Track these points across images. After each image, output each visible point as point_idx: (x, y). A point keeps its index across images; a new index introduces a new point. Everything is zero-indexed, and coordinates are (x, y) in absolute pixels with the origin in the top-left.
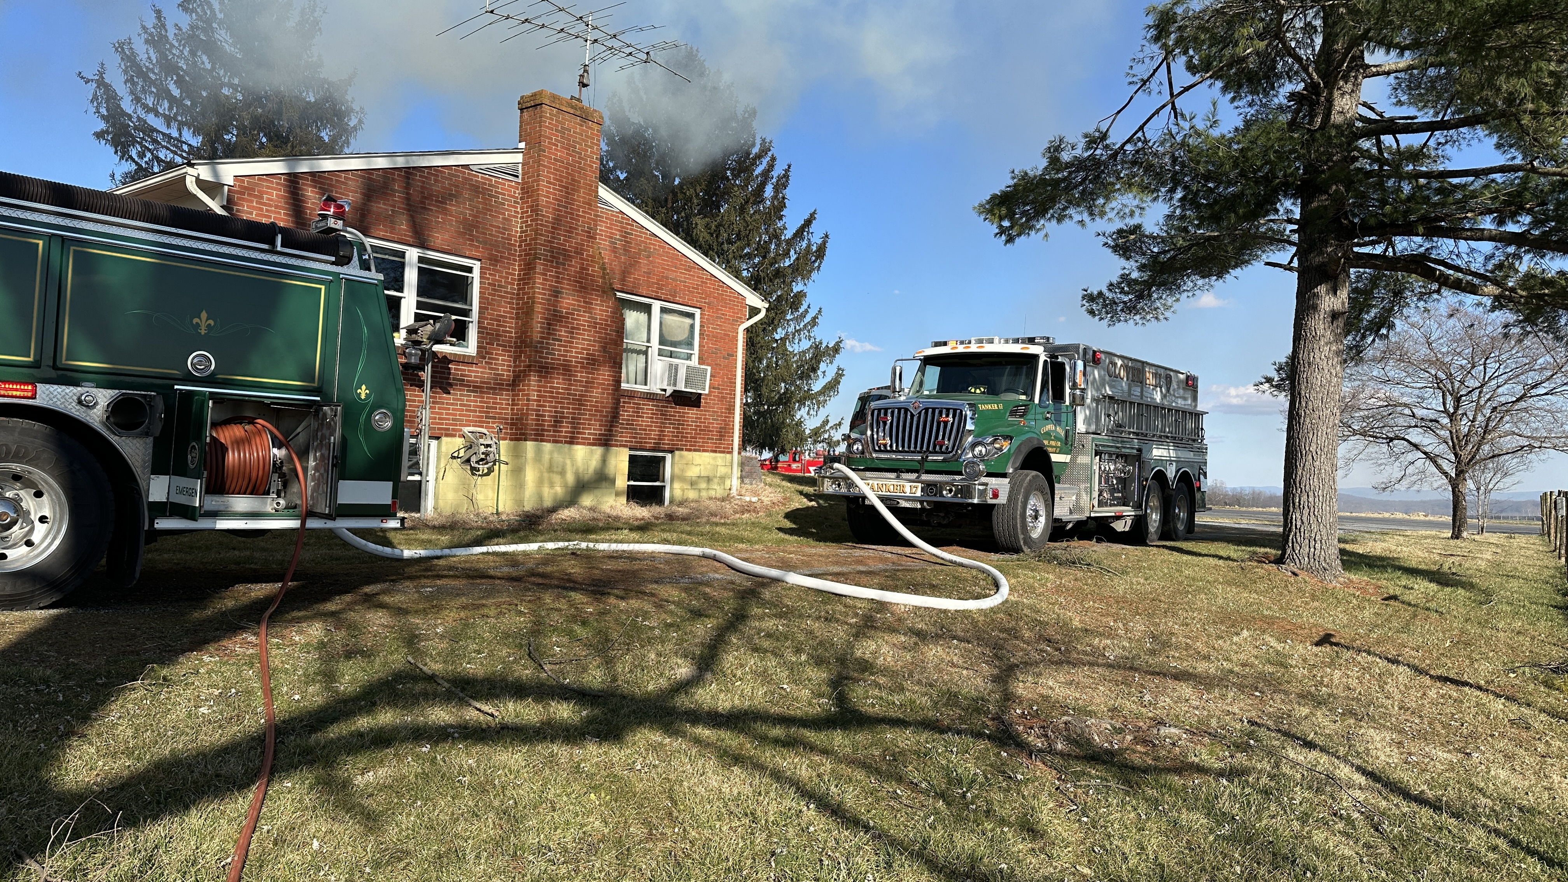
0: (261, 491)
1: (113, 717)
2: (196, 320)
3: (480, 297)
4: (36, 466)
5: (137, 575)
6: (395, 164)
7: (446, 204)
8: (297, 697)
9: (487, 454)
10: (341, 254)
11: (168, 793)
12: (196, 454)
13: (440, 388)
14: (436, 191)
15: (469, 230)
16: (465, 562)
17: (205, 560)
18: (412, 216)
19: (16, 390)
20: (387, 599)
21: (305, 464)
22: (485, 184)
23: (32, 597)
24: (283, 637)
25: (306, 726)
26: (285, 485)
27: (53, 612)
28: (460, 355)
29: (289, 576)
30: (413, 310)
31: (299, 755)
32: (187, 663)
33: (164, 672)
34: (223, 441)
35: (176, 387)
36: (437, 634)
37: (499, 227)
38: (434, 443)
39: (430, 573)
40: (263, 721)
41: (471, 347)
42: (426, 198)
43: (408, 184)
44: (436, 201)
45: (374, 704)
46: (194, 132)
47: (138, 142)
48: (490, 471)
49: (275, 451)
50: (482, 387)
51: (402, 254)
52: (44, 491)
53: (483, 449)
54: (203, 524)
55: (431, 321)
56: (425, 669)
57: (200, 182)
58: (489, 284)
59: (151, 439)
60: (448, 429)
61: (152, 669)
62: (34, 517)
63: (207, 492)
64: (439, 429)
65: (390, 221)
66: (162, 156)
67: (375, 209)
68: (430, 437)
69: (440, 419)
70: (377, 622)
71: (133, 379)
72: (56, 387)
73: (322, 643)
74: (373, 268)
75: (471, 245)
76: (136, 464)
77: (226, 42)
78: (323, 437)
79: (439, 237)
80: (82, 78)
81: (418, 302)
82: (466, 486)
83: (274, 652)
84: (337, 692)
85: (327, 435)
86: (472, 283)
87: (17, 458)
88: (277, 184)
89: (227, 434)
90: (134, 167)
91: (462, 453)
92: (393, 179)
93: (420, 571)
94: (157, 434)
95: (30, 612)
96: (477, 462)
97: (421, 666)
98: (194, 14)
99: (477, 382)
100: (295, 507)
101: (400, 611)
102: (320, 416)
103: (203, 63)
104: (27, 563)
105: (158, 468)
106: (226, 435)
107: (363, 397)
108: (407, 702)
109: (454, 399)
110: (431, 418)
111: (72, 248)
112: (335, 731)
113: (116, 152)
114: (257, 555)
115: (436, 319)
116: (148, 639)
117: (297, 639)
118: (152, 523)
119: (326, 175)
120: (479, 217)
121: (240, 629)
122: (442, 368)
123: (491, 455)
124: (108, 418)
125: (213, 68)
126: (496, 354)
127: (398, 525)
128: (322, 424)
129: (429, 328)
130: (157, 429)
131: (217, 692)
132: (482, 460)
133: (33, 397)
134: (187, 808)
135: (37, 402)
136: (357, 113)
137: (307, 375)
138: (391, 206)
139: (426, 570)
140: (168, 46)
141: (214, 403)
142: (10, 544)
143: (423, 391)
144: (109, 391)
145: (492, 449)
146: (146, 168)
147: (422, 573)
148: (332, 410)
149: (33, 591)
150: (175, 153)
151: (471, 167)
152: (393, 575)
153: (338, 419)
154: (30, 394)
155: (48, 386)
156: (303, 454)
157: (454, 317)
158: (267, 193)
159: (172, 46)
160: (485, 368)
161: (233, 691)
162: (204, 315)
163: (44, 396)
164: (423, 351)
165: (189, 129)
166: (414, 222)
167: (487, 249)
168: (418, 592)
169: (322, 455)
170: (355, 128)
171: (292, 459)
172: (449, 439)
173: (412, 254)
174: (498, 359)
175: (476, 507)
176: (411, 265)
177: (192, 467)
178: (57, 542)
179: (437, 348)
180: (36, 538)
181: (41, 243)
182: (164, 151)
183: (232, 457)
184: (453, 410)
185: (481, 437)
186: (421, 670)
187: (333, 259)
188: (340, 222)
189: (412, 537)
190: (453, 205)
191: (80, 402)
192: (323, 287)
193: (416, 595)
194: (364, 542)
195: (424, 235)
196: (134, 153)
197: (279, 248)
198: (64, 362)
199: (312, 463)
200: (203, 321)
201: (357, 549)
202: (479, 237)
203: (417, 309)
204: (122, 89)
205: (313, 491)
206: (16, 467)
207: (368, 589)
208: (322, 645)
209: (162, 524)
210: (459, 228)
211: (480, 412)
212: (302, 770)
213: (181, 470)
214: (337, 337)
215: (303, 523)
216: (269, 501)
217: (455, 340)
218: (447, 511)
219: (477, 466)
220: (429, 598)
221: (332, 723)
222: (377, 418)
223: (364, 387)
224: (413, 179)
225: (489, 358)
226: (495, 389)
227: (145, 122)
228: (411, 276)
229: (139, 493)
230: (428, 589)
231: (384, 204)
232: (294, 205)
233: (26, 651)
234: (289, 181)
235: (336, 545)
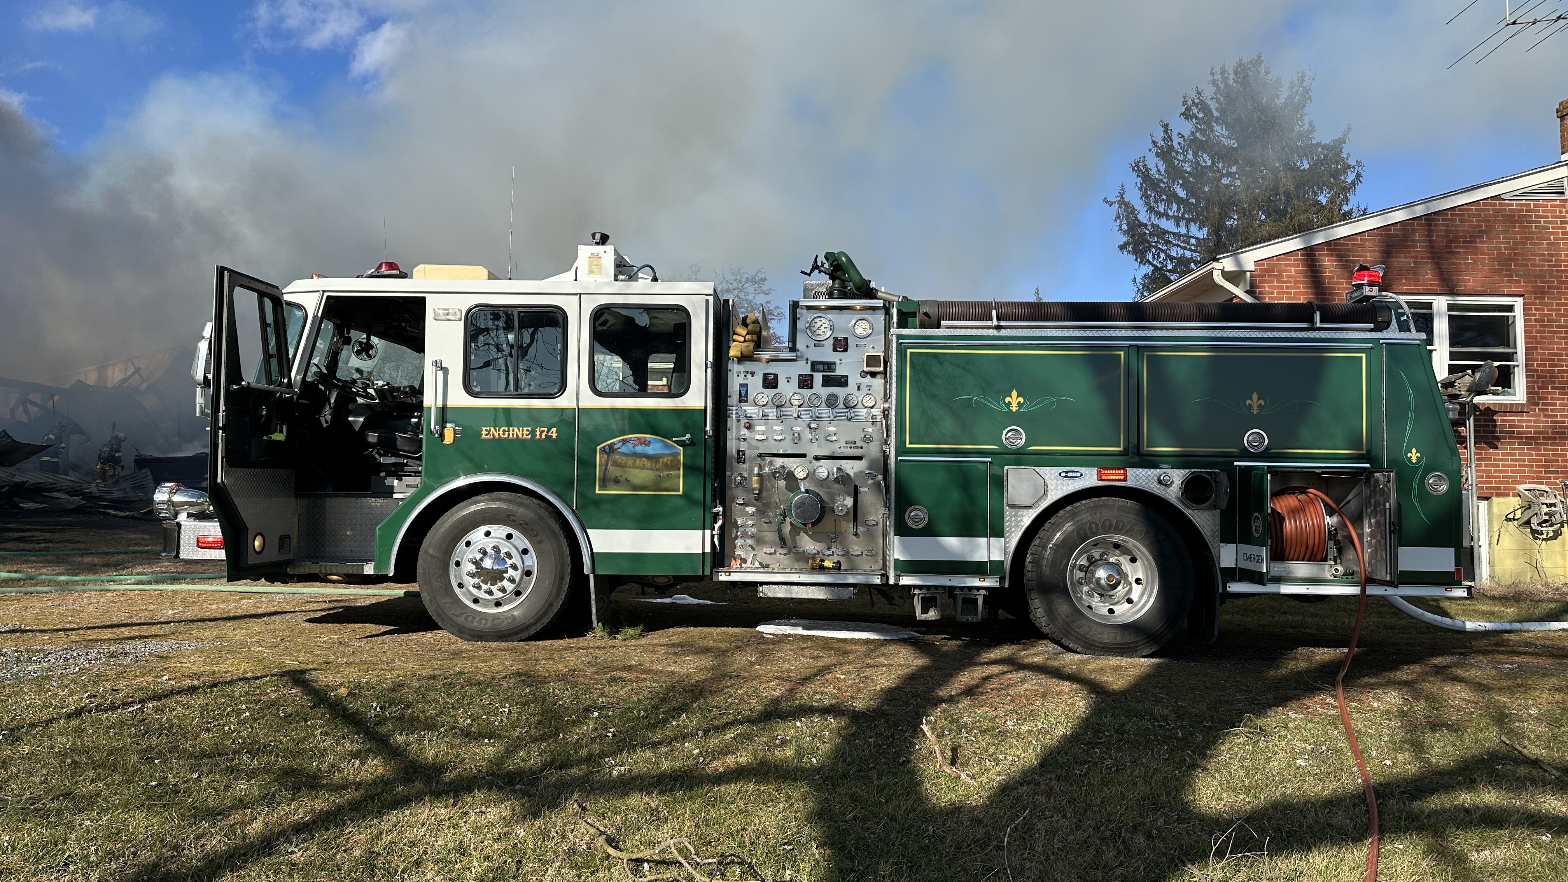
0: (1319, 557)
1: (1225, 757)
2: (1248, 402)
3: (1526, 337)
4: (1131, 537)
5: (1216, 633)
6: (1414, 214)
7: (1476, 242)
8: (1388, 762)
9: (1551, 515)
10: (1380, 319)
11: (1288, 832)
12: (1259, 523)
13: (1486, 443)
14: (1463, 231)
15: (1506, 265)
16: (1544, 639)
17: (1262, 623)
18: (1437, 264)
19: (1112, 474)
20: (1460, 672)
21: (1359, 531)
22: (1522, 211)
23: (1137, 646)
24: (1360, 702)
25: (1404, 792)
26: (1340, 551)
27: (1153, 660)
28: (1506, 405)
29: (1355, 642)
30: (1447, 361)
31: (1405, 820)
32: (1275, 718)
33: (1259, 722)
34: (1280, 511)
35: (1236, 463)
36: (1531, 715)
37: (1544, 255)
38: (1483, 504)
39: (1503, 649)
40: (1360, 780)
41: (1519, 393)
42: (1451, 241)
43: (1430, 231)
44: (1464, 242)
45: (1473, 781)
46: (1200, 226)
47: (1153, 247)
48: (1557, 535)
49: (1328, 519)
50: (1539, 438)
51: (1429, 305)
52: (1138, 557)
53: (1545, 509)
54: (1270, 588)
55: (1470, 372)
56: (1525, 751)
57: (1226, 275)
58: (1536, 320)
59: (1219, 511)
60: (1499, 488)
61: (1249, 719)
62: (1132, 579)
63: (1271, 560)
64: (1488, 488)
65: (1413, 273)
66: (1174, 254)
67: (1396, 264)
68: (1479, 498)
69: (1487, 477)
70: (1457, 696)
71: (1199, 458)
72: (1141, 470)
73: (1403, 711)
74: (1413, 328)
75: (1509, 281)
76: (1208, 534)
77: (1223, 136)
78: (1377, 504)
79: (1469, 280)
80: (1107, 202)
81: (1451, 353)
82: (1528, 552)
83: (1355, 715)
84: (1428, 762)
85: (1381, 501)
86: (1514, 322)
87: (1118, 530)
88: (1295, 260)
89: (1282, 504)
90: (1151, 268)
91: (1518, 514)
92: (1413, 230)
93: (1490, 645)
94: (1224, 507)
95: (1137, 659)
96: (1540, 524)
97: (1520, 749)
98: (1194, 120)
99: (1530, 433)
100: (1353, 574)
101: (1479, 687)
102: (1372, 483)
103: (1205, 162)
104: (1130, 617)
105: (1227, 537)
106: (1284, 504)
107: (1414, 461)
108: (1512, 785)
109: (1503, 454)
110: (1478, 477)
111: (1146, 354)
112: (1436, 802)
113: (1136, 260)
114: (1309, 620)
115: (1474, 368)
116: (1237, 692)
117: (1375, 704)
118: (1225, 587)
119: (1342, 241)
120: (1517, 249)
121: (1318, 690)
122: (1485, 420)
123: (1558, 516)
124: (1182, 494)
125: (1213, 163)
126: (1552, 399)
127: (1465, 594)
128: (1375, 491)
129: (1468, 379)
130: (1224, 503)
131: (1309, 748)
132: (1545, 521)
133: (1125, 480)
134: (1309, 849)
135: (1128, 484)
136: (1354, 167)
137: (1354, 441)
138: (1413, 257)
139: (1497, 645)
140: (1173, 154)
141: (1272, 476)
142: (1116, 600)
143: (1466, 448)
144: (1182, 471)
145: (1557, 509)
146: (1161, 268)
147: (1494, 648)
148: (1384, 476)
149: (1137, 642)
150: (1184, 248)
151: (1502, 196)
152: (1460, 648)
153: (1392, 486)
154: (1122, 477)
155: (1135, 470)
156: (1357, 521)
157: (1496, 364)
158: (1286, 271)
159: (1177, 153)
160: (1539, 416)
161: (1324, 748)
162: (1255, 396)
163: (1133, 478)
164: (1463, 405)
165: (1196, 223)
166: (1440, 268)
167: (1530, 282)
168: (1495, 668)
169: (1377, 522)
170: (1353, 184)
171: (1346, 526)
172: (1501, 499)
173: (1441, 303)
174: (1555, 405)
175: (1543, 575)
176: (1440, 315)
177: (1257, 536)
178: (1152, 600)
179: (1478, 400)
180: (1134, 596)
181: (1122, 353)
182: (1175, 248)
183: (1289, 525)
184: (1503, 466)
185: (1542, 496)
186: (1520, 752)
187: (1372, 326)
188: (1376, 289)
189: (1471, 608)
190: (1485, 242)
191: (1160, 482)
192: (1364, 355)
193: (1494, 672)
194: (1420, 611)
195: (1452, 280)
196: (1150, 257)
197: (1318, 325)
198: (1145, 449)
199: (1367, 530)
200: (1255, 402)
201: (1413, 618)
202: (1519, 270)
203: (1451, 360)
204: (1138, 204)
205: (1372, 557)
206: (1118, 538)
207: (1437, 661)
208: (1402, 715)
209: (1235, 587)
210: (1494, 265)
211: (1537, 466)
212: (1411, 835)
213: (1246, 538)
214: (1382, 403)
215: (1363, 590)
216: (1327, 567)
217: (1500, 388)
218: (1507, 580)
219: (1539, 528)
220: (1510, 675)
221: (1432, 793)
222: (1431, 481)
223: (1414, 450)
224: (1435, 225)
225: (1543, 404)
226: (1555, 438)
227: (1158, 227)
228: (1441, 327)
229: (1212, 560)
230: (1506, 666)
231: (1405, 257)
232: (1313, 277)
233: (1144, 691)
234: (1307, 255)
235: (1388, 613)
